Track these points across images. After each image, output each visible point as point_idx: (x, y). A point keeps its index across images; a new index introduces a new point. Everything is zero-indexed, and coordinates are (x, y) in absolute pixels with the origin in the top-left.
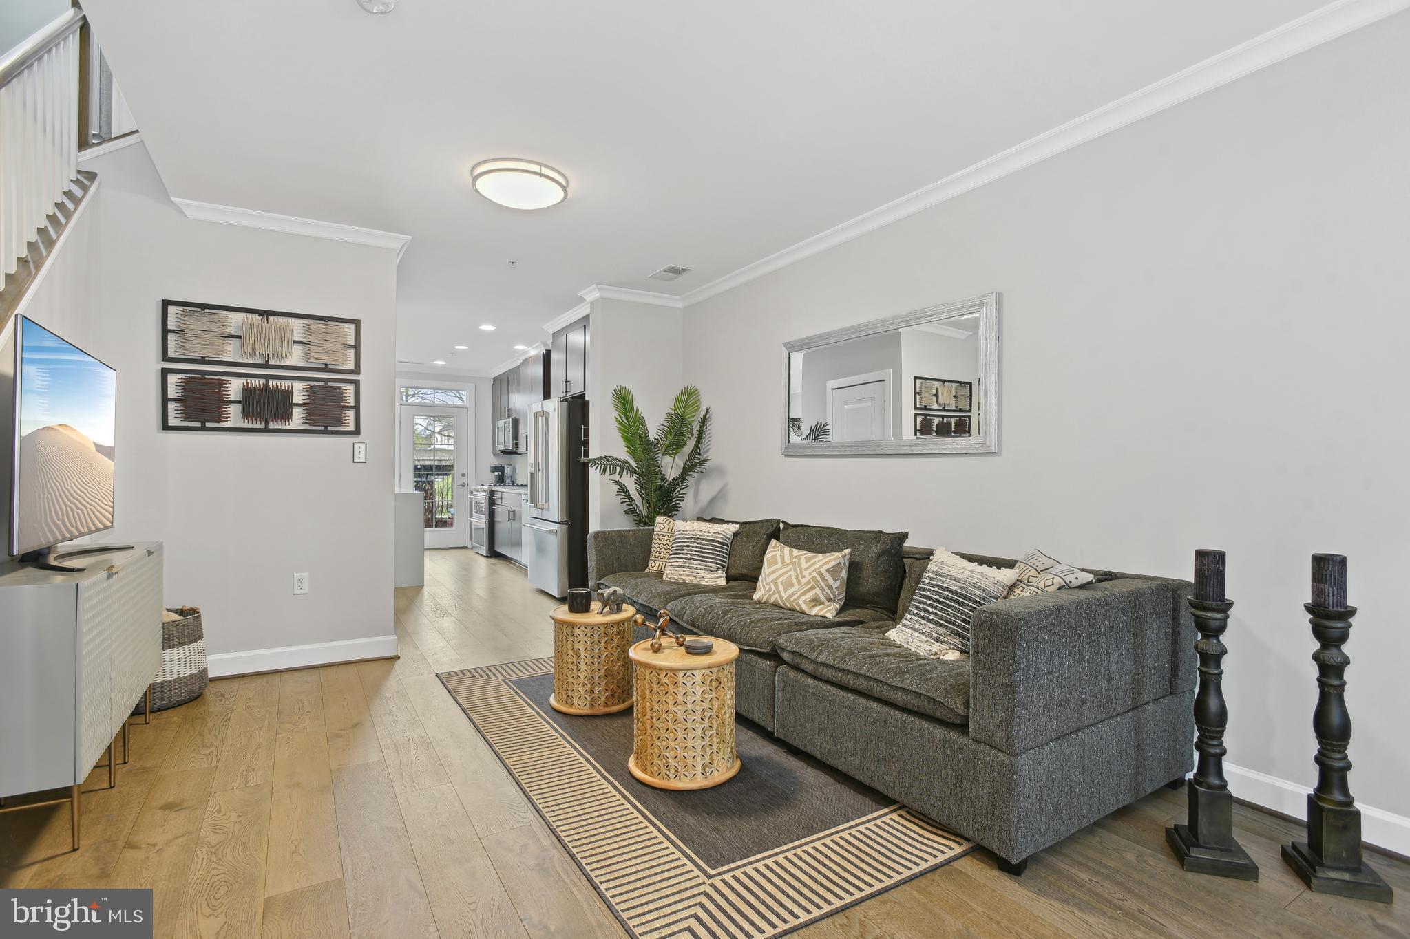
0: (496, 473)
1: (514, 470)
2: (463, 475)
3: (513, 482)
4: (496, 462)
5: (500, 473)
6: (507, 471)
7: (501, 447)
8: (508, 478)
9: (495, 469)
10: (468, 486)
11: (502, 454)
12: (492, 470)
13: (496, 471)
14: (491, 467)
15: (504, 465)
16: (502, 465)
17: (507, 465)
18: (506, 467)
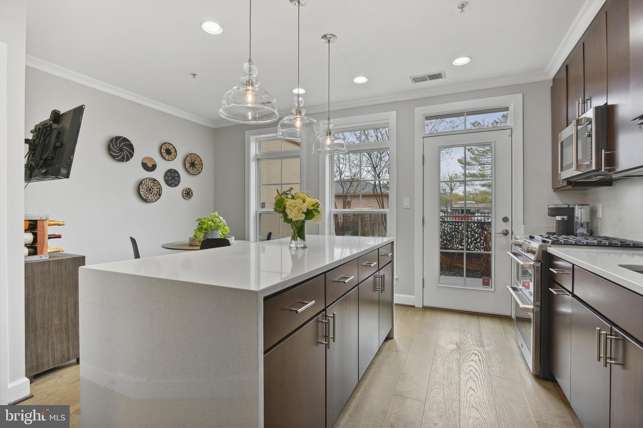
0: (559, 218)
1: (593, 213)
2: (505, 220)
3: (591, 233)
4: (558, 201)
5: (565, 218)
6: (581, 214)
7: (570, 173)
8: (582, 225)
9: (554, 212)
10: (512, 235)
11: (570, 187)
12: (549, 215)
13: (557, 217)
14: (549, 208)
15: (575, 205)
16: (569, 205)
17: (579, 205)
18: (577, 207)
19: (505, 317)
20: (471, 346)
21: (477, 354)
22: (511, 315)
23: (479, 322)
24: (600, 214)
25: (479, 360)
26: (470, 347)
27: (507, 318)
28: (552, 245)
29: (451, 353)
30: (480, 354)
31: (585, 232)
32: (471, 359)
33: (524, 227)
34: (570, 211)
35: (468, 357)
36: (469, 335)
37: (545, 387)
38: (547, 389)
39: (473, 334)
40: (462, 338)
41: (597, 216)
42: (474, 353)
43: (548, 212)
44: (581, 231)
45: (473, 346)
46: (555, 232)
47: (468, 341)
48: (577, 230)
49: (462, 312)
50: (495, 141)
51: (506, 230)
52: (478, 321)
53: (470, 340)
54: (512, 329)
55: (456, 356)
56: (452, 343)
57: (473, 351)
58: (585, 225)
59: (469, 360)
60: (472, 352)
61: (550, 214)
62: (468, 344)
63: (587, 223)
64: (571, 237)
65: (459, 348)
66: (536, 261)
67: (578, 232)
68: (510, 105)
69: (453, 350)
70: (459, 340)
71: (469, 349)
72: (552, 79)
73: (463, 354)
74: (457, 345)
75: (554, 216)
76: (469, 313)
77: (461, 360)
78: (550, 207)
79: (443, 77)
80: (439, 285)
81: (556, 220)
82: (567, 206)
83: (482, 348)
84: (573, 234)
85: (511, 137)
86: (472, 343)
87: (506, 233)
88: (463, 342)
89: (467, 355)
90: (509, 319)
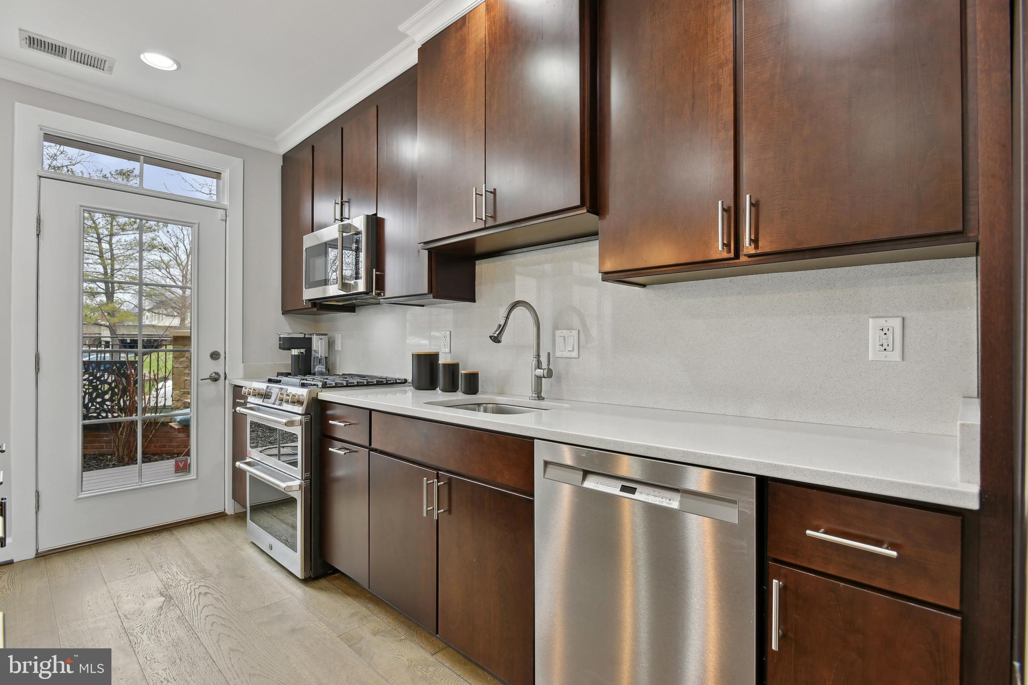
0: (295, 352)
1: (331, 344)
2: (215, 356)
3: (329, 371)
4: (288, 328)
5: (303, 350)
6: (319, 346)
8: (320, 361)
9: (287, 344)
10: (225, 380)
11: (315, 309)
12: (280, 348)
13: (293, 350)
14: (280, 338)
15: (313, 334)
16: (305, 334)
17: (317, 335)
18: (315, 338)
19: (216, 516)
20: (189, 585)
21: (207, 593)
22: (225, 510)
23: (178, 540)
24: (338, 346)
25: (216, 599)
26: (189, 587)
27: (219, 517)
28: (323, 390)
29: (160, 615)
30: (212, 589)
31: (324, 370)
32: (202, 604)
33: (244, 367)
34: (305, 343)
35: (196, 604)
36: (175, 569)
37: (321, 589)
38: (324, 590)
39: (180, 563)
40: (164, 579)
41: (336, 349)
42: (200, 594)
43: (280, 344)
44: (320, 369)
45: (192, 583)
46: (290, 372)
47: (179, 578)
48: (314, 368)
49: (135, 534)
50: (199, 223)
51: (215, 373)
52: (176, 538)
53: (182, 576)
54: (236, 531)
55: (174, 614)
56: (150, 597)
57: (197, 592)
58: (324, 361)
59: (200, 608)
60: (197, 594)
61: (282, 347)
62: (182, 583)
63: (326, 358)
64: (308, 377)
65: (169, 598)
66: (306, 414)
67: (316, 370)
68: (225, 172)
69: (161, 608)
70: (160, 586)
71: (188, 591)
72: (282, 154)
73: (183, 605)
74: (162, 595)
75: (289, 349)
76: (151, 530)
77: (186, 616)
78: (282, 336)
79: (105, 69)
80: (80, 496)
81: (292, 355)
82: (302, 336)
83: (208, 578)
84: (310, 373)
85: (225, 222)
86: (187, 579)
87: (215, 379)
88: (171, 585)
89: (192, 602)
90: (221, 518)
